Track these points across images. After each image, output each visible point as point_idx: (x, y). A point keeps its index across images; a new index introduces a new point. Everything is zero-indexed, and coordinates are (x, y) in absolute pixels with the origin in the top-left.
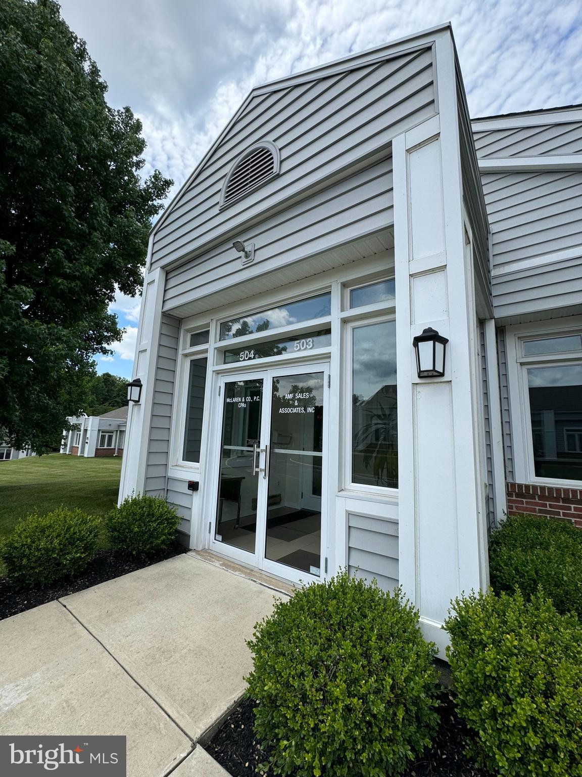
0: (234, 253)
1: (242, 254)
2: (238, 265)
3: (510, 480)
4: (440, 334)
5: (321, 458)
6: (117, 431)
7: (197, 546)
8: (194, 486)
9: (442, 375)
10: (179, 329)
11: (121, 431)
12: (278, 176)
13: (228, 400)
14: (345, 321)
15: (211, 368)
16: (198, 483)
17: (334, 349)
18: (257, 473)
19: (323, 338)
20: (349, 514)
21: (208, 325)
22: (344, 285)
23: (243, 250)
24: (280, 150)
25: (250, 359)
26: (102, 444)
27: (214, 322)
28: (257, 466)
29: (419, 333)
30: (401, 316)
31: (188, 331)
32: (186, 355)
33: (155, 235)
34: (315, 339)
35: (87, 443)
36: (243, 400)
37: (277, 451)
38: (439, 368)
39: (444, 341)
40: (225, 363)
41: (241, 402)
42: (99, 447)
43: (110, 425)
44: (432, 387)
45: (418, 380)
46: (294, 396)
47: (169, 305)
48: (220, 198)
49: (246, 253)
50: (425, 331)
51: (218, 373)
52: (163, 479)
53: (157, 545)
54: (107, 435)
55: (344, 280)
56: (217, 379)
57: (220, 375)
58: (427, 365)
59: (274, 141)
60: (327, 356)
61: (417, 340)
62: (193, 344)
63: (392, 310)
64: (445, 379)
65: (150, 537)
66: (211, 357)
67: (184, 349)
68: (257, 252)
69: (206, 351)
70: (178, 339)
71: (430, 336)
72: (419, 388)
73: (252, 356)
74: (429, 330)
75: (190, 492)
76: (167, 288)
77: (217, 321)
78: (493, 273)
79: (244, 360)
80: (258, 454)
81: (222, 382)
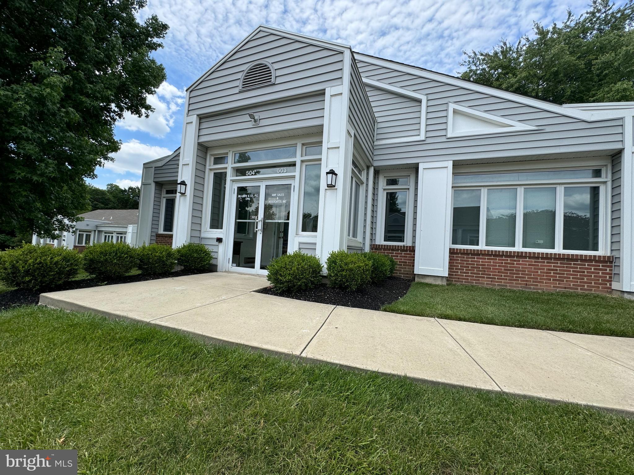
0: (247, 118)
1: (253, 120)
2: (250, 125)
3: (373, 243)
4: (336, 172)
5: (288, 223)
6: (95, 231)
7: (222, 270)
8: (219, 240)
9: (334, 186)
10: (206, 153)
11: (99, 231)
12: (274, 84)
13: (239, 196)
14: (302, 161)
15: (229, 178)
16: (222, 238)
17: (297, 174)
18: (256, 231)
19: (291, 168)
20: (300, 243)
21: (227, 154)
22: (303, 144)
23: (254, 118)
24: (275, 70)
25: (252, 175)
26: (80, 241)
27: (231, 152)
28: (257, 228)
29: (328, 171)
30: (323, 162)
31: (212, 155)
32: (211, 170)
33: (191, 92)
34: (288, 168)
35: (64, 240)
36: (249, 196)
37: (267, 221)
38: (333, 184)
39: (336, 175)
40: (236, 176)
41: (247, 197)
42: (77, 245)
43: (88, 225)
44: (331, 190)
45: (327, 188)
46: (277, 195)
47: (203, 139)
48: (239, 83)
49: (255, 120)
50: (330, 170)
51: (233, 181)
52: (199, 238)
53: (204, 266)
54: (85, 234)
55: (303, 142)
56: (232, 184)
57: (234, 183)
58: (329, 183)
59: (272, 63)
60: (294, 177)
61: (327, 173)
62: (215, 163)
63: (320, 160)
64: (335, 188)
65: (200, 261)
66: (229, 172)
67: (210, 166)
68: (261, 120)
69: (226, 168)
70: (206, 159)
71: (332, 172)
72: (327, 191)
73: (254, 174)
74: (332, 170)
75: (217, 243)
76: (200, 128)
77: (233, 152)
78: (376, 143)
79: (249, 175)
80: (257, 222)
81: (236, 186)
